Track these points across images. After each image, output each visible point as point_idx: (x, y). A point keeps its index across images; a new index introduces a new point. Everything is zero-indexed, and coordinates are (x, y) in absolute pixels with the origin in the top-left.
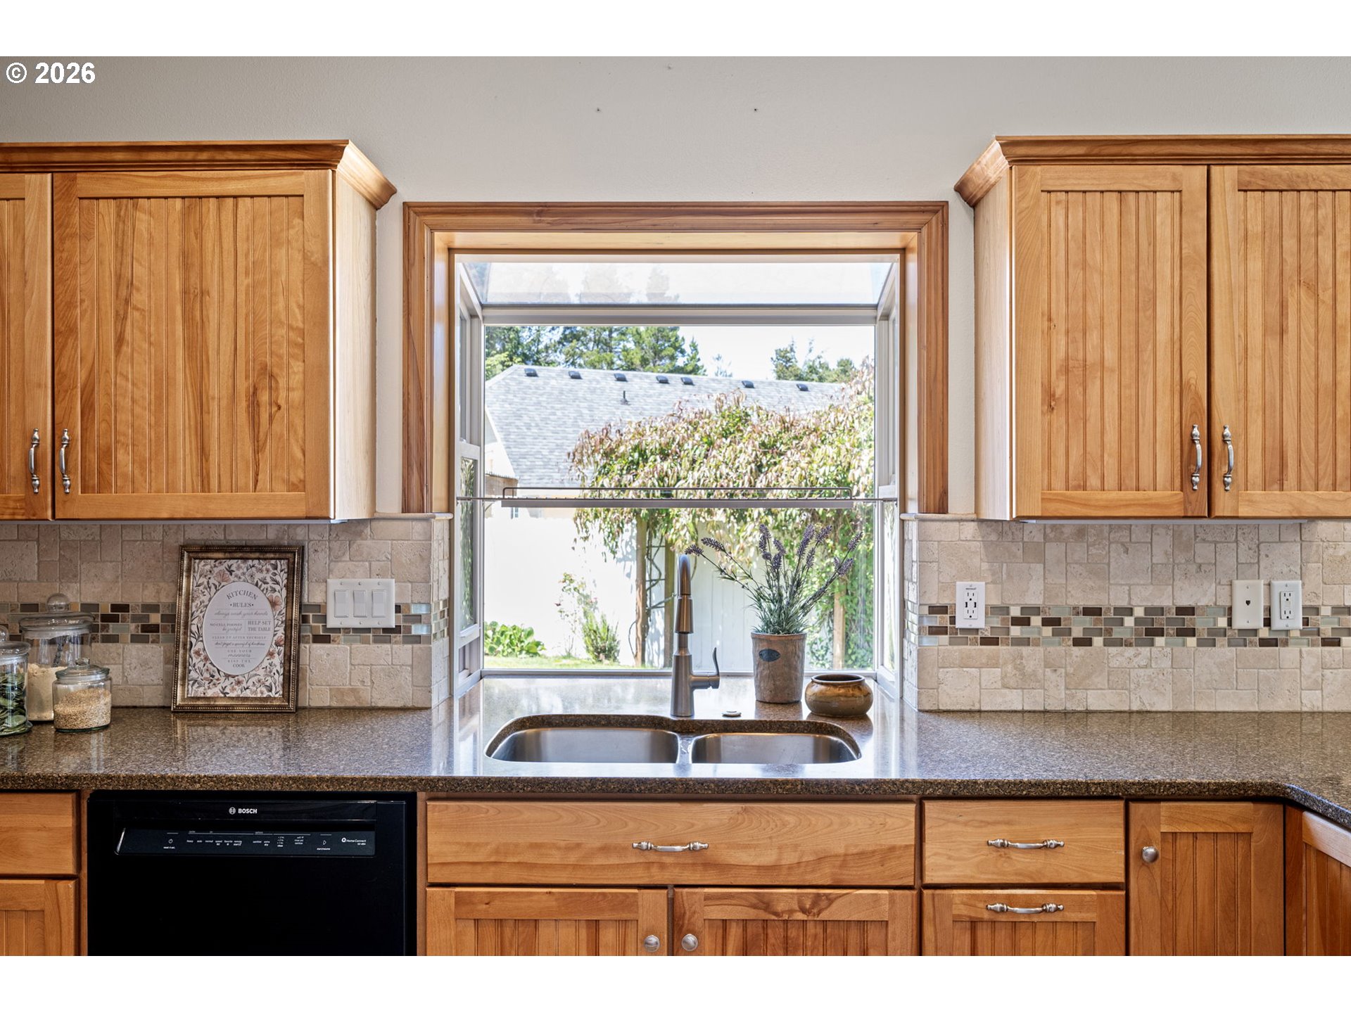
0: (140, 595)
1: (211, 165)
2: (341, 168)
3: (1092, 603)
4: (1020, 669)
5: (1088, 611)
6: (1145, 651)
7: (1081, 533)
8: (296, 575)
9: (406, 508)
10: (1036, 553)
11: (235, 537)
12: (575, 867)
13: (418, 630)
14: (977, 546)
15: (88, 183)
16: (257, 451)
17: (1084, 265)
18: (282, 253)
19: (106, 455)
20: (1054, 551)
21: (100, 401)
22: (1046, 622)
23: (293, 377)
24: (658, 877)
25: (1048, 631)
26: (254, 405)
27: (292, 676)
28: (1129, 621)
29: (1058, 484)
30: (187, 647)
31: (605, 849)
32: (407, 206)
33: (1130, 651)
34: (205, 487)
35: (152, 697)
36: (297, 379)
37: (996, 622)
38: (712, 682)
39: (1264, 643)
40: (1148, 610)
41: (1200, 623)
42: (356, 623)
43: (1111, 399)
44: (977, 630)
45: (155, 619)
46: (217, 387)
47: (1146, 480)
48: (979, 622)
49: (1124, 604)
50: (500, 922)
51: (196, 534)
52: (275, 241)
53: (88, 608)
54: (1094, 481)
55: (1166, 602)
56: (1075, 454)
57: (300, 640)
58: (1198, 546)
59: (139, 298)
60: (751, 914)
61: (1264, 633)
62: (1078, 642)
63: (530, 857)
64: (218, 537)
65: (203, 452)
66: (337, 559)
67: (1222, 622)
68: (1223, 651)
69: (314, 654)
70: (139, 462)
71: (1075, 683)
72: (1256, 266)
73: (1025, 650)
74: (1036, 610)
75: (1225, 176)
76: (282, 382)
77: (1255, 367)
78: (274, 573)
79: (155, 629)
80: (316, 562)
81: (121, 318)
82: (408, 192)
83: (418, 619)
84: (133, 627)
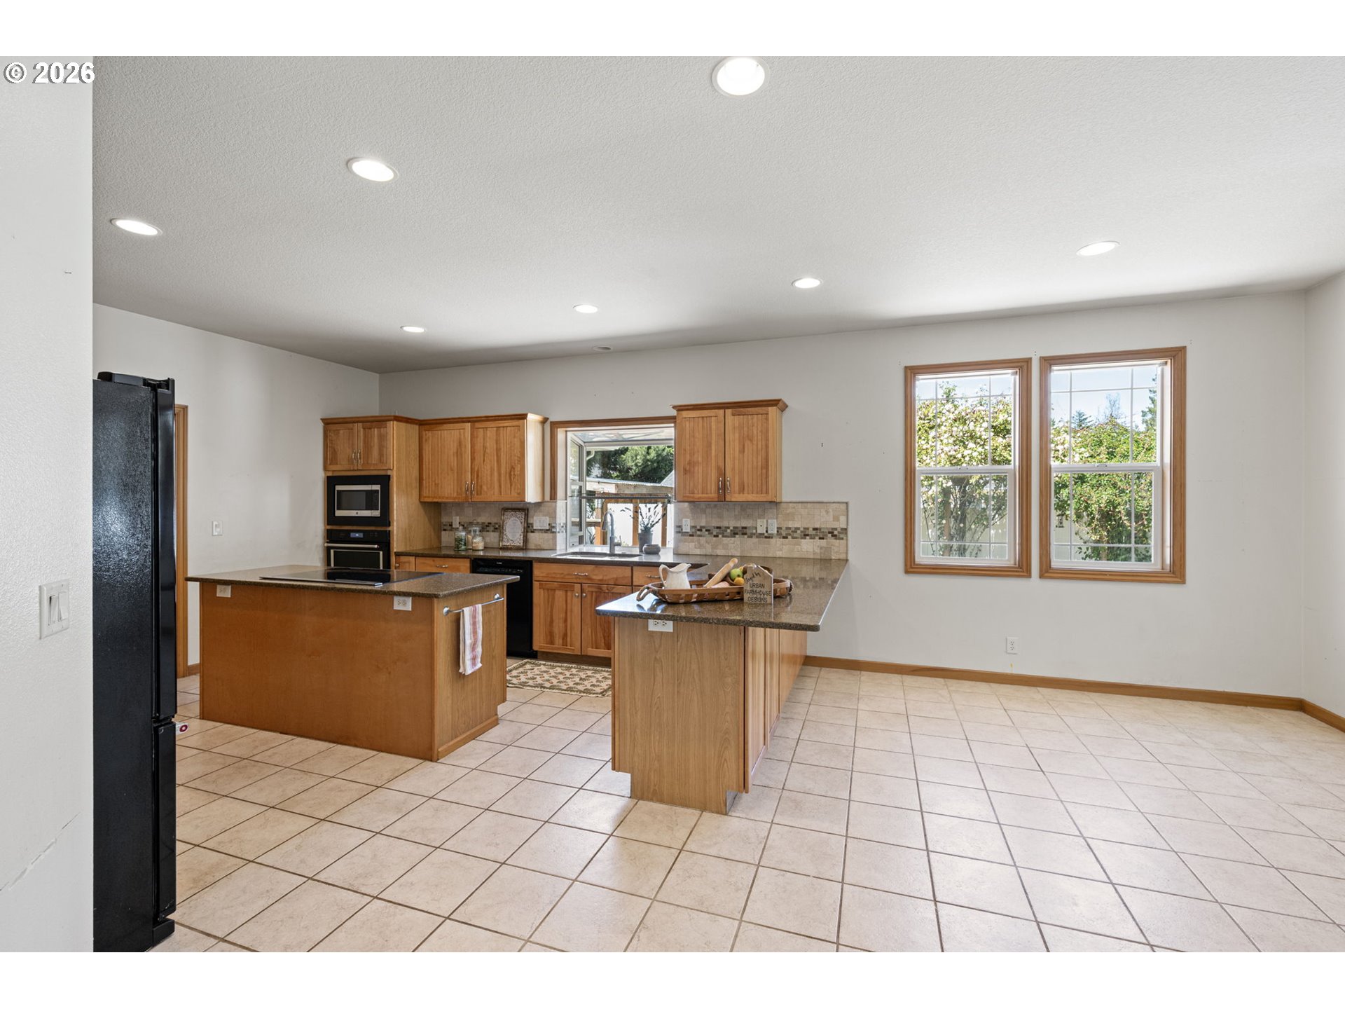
0: (494, 520)
1: (502, 420)
2: (528, 418)
3: (718, 526)
4: (699, 543)
5: (717, 528)
6: (733, 539)
7: (715, 506)
8: (527, 516)
9: (551, 499)
10: (703, 511)
11: (514, 506)
12: (562, 578)
13: (554, 530)
14: (688, 509)
15: (477, 425)
16: (511, 485)
17: (694, 436)
18: (516, 440)
19: (481, 486)
20: (708, 511)
21: (480, 474)
22: (706, 530)
23: (518, 468)
24: (579, 582)
25: (707, 533)
26: (510, 475)
27: (526, 540)
28: (729, 531)
29: (687, 492)
30: (503, 533)
31: (568, 574)
32: (551, 422)
33: (729, 539)
34: (501, 494)
35: (496, 545)
36: (519, 469)
37: (693, 530)
38: (619, 545)
39: (766, 537)
40: (734, 527)
41: (748, 531)
42: (539, 528)
43: (700, 471)
44: (688, 533)
45: (497, 526)
46: (503, 470)
47: (709, 491)
48: (688, 530)
49: (727, 526)
50: (548, 589)
51: (506, 506)
52: (515, 437)
53: (483, 523)
54: (696, 492)
55: (738, 525)
56: (692, 485)
57: (527, 532)
58: (748, 510)
59: (488, 451)
60: (596, 590)
61: (766, 534)
62: (715, 536)
63: (554, 576)
64: (510, 506)
65: (500, 486)
66: (535, 512)
67: (754, 531)
68: (754, 540)
69: (531, 535)
70: (488, 488)
71: (714, 547)
72: (737, 435)
73: (701, 538)
74: (704, 527)
75: (729, 412)
76: (516, 469)
77: (737, 462)
78: (521, 515)
79: (497, 529)
80: (531, 512)
81: (484, 455)
82: (553, 418)
83: (554, 527)
84: (492, 528)
